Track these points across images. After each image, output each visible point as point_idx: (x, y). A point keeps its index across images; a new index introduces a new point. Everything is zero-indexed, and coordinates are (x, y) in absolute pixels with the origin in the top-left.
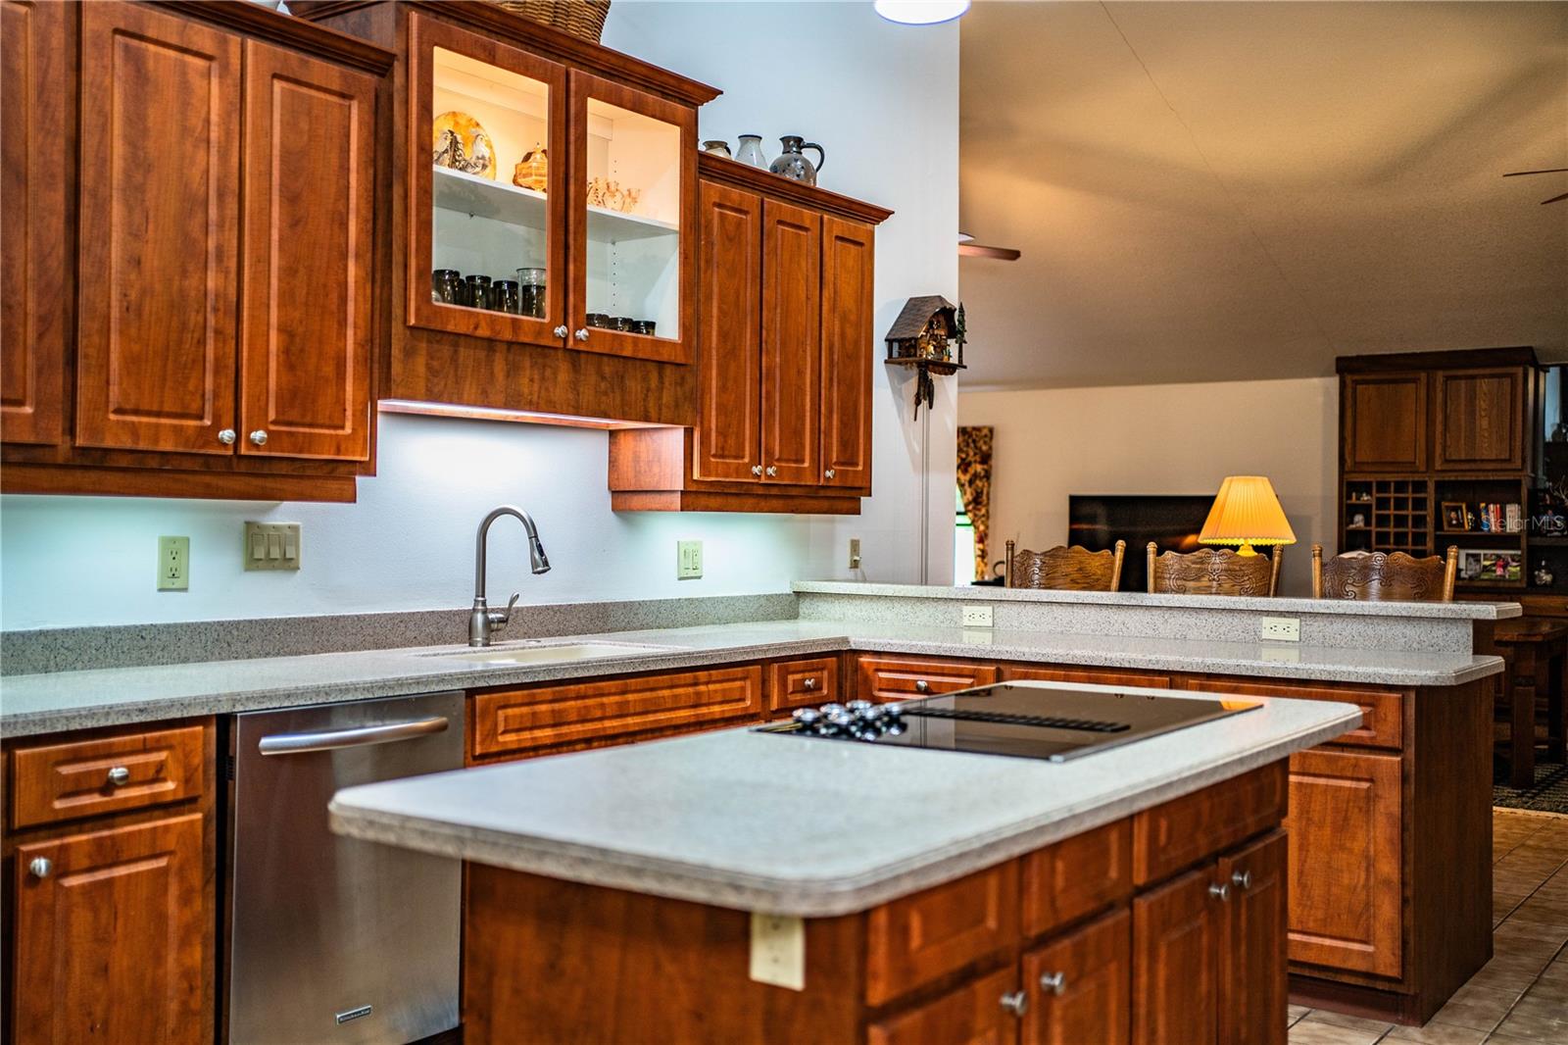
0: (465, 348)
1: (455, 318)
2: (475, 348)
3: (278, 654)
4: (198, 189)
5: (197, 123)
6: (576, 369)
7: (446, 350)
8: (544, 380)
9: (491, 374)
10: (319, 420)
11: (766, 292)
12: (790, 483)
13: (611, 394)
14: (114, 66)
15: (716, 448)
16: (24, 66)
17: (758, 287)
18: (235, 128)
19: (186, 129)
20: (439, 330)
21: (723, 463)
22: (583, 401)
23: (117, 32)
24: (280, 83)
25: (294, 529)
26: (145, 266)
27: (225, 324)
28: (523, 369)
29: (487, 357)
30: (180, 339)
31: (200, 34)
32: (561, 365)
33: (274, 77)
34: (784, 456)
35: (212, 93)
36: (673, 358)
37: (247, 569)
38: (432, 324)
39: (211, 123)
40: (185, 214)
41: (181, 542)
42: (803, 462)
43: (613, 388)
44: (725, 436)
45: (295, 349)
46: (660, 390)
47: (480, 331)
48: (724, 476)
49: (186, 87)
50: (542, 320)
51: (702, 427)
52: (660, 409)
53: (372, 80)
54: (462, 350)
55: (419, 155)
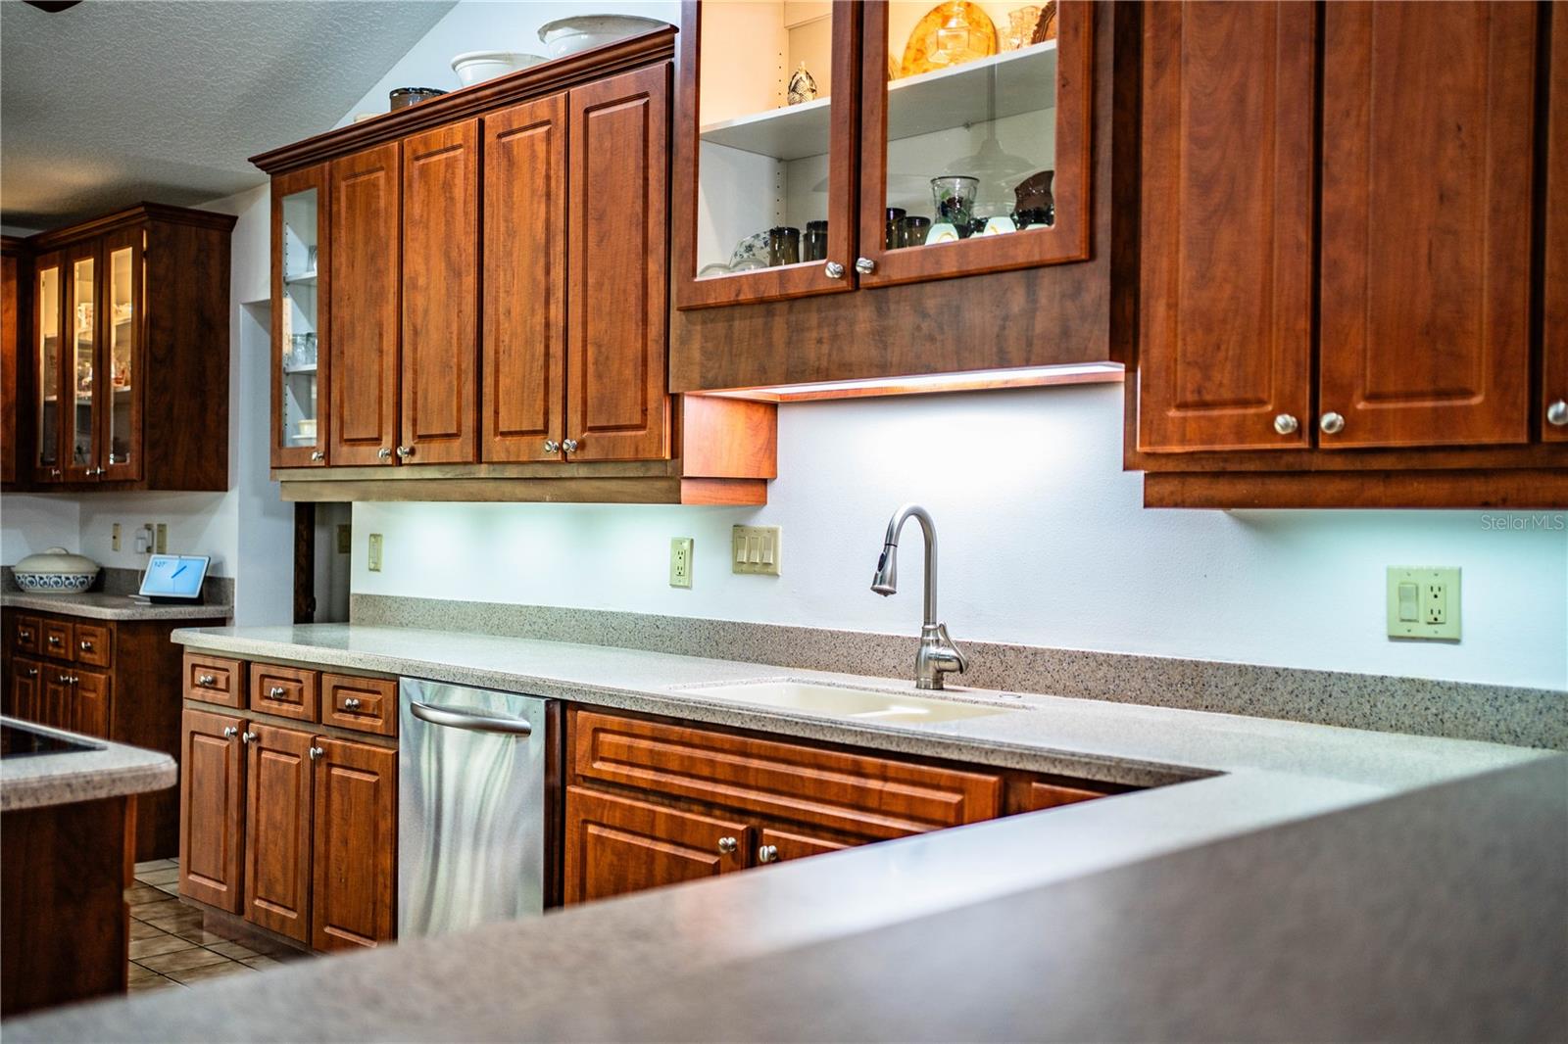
0: (741, 319)
1: (715, 291)
2: (751, 317)
3: (756, 661)
4: (541, 236)
5: (540, 182)
6: (882, 313)
7: (720, 328)
8: (835, 337)
9: (770, 345)
10: (622, 422)
11: (1330, 61)
12: (1416, 443)
13: (939, 337)
14: (499, 164)
15: (1184, 389)
16: (459, 193)
17: (1306, 59)
18: (562, 173)
19: (533, 192)
20: (707, 308)
21: (1203, 417)
22: (893, 356)
23: (500, 136)
24: (592, 115)
25: (773, 532)
26: (513, 314)
27: (556, 348)
28: (809, 329)
29: (766, 324)
30: (531, 368)
31: (541, 107)
32: (862, 314)
33: (587, 111)
34: (1390, 387)
35: (548, 152)
36: (1036, 258)
37: (735, 572)
38: (693, 303)
39: (548, 177)
40: (533, 263)
41: (686, 545)
42: (1468, 393)
43: (941, 329)
44: (1206, 369)
45: (602, 359)
46: (1031, 313)
47: (742, 297)
48: (1203, 442)
49: (533, 156)
50: (823, 262)
51: (1147, 361)
52: (1030, 344)
53: (663, 65)
54: (737, 323)
55: (681, 125)
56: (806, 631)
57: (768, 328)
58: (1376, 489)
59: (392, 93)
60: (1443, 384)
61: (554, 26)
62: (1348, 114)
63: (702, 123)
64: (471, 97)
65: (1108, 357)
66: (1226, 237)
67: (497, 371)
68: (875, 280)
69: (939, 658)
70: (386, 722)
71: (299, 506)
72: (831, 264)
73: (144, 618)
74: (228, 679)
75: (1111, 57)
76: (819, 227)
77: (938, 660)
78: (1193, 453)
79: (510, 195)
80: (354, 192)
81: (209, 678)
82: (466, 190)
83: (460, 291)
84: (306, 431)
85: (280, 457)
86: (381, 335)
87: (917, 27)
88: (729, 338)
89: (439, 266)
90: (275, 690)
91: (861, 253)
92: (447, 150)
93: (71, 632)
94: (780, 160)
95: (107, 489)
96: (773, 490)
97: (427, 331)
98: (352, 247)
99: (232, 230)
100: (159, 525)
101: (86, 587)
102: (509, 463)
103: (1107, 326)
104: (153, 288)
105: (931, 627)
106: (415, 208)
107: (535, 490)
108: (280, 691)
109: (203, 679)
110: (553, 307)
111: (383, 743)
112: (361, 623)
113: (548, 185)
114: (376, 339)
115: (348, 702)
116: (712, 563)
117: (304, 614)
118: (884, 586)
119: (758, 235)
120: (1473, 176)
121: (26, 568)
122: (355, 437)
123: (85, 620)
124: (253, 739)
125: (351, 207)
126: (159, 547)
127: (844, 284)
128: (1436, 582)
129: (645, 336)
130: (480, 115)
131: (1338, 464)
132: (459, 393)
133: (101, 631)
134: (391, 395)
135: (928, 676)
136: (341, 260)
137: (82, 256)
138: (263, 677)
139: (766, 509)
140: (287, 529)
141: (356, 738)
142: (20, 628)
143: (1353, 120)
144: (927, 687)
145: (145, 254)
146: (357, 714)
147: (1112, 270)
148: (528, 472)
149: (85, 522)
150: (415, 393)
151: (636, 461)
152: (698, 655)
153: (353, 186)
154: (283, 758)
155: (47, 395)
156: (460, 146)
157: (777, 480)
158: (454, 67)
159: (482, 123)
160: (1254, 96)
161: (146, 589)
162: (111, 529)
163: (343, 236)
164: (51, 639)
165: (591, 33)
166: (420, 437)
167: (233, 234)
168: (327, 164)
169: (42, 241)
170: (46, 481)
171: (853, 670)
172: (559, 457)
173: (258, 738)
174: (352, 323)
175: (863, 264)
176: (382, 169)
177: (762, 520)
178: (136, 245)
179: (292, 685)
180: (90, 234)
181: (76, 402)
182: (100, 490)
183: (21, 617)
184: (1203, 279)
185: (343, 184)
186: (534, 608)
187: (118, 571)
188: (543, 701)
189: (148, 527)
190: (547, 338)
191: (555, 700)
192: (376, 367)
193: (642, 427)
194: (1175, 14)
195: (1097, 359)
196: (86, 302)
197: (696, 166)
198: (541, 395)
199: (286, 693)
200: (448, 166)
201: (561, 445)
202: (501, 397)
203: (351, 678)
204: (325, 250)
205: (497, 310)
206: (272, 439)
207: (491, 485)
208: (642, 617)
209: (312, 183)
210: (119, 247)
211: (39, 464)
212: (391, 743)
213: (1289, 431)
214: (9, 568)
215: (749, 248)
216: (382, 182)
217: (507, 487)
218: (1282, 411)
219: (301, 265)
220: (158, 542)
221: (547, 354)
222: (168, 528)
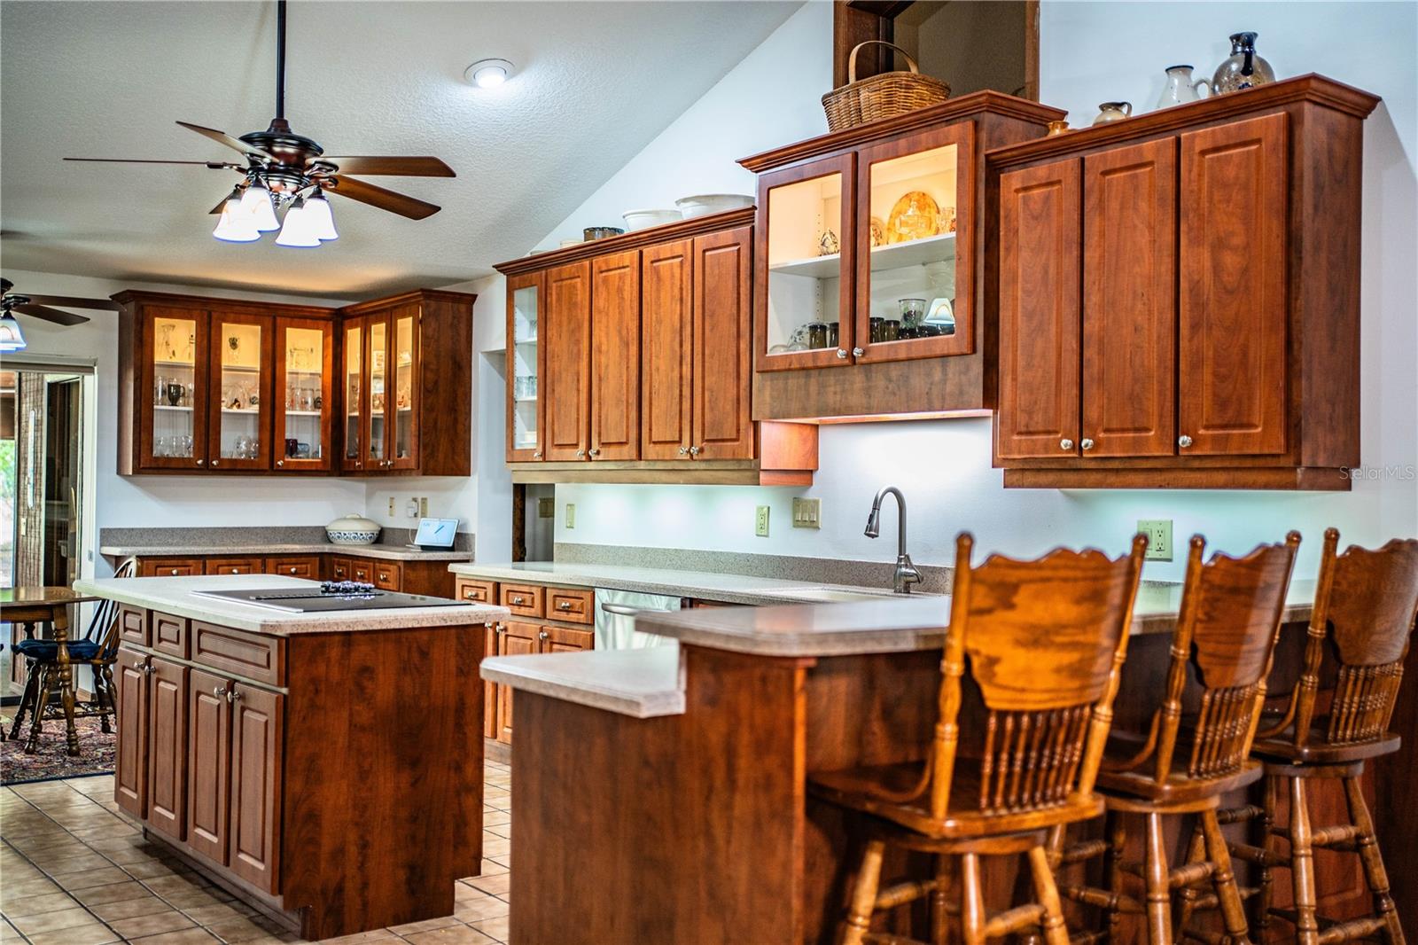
0: (792, 378)
1: (778, 362)
2: (798, 377)
3: (806, 580)
4: (677, 325)
5: (677, 291)
6: (868, 379)
7: (781, 383)
8: (843, 391)
9: (808, 394)
10: (725, 437)
11: (1086, 255)
12: (1126, 455)
13: (898, 393)
14: (652, 279)
15: (1020, 425)
16: (627, 295)
17: (1075, 253)
18: (690, 287)
19: (673, 297)
20: (772, 371)
21: (1028, 440)
22: (874, 402)
23: (652, 262)
24: (707, 253)
25: (816, 502)
26: (660, 371)
27: (686, 392)
28: (830, 386)
29: (805, 382)
30: (672, 403)
31: (677, 246)
32: (857, 378)
33: (704, 251)
34: (1114, 425)
35: (681, 274)
36: (946, 352)
37: (794, 526)
38: (766, 369)
39: (681, 289)
40: (673, 340)
41: (766, 509)
42: (1147, 430)
43: (899, 388)
44: (1030, 413)
45: (714, 399)
46: (944, 381)
47: (792, 367)
48: (1028, 453)
49: (673, 276)
50: (836, 348)
51: (1002, 408)
52: (943, 398)
53: (748, 227)
54: (790, 381)
55: (759, 265)
56: (836, 561)
57: (807, 385)
58: (1112, 478)
59: (585, 230)
60: (1137, 425)
61: (685, 200)
62: (1094, 283)
63: (770, 264)
64: (634, 237)
65: (982, 406)
66: (1040, 344)
67: (651, 404)
68: (864, 360)
69: (906, 575)
70: (587, 616)
71: (516, 486)
72: (840, 350)
73: (420, 559)
74: (486, 594)
75: (983, 244)
76: (835, 327)
77: (906, 576)
78: (1025, 459)
79: (658, 298)
80: (561, 290)
81: (474, 593)
82: (631, 294)
83: (628, 355)
84: (528, 438)
85: (512, 456)
86: (578, 380)
87: (896, 205)
88: (786, 390)
89: (615, 340)
90: (517, 599)
91: (857, 345)
92: (619, 268)
93: (372, 569)
94: (819, 279)
95: (393, 475)
96: (816, 477)
97: (608, 378)
98: (560, 325)
99: (473, 303)
100: (422, 499)
101: (372, 540)
102: (658, 460)
103: (981, 390)
104: (424, 342)
105: (903, 557)
106: (600, 302)
107: (673, 476)
108: (520, 599)
109: (470, 594)
110: (684, 367)
111: (584, 629)
112: (561, 561)
113: (681, 294)
114: (575, 382)
115: (563, 604)
116: (780, 521)
117: (519, 555)
118: (872, 531)
119: (805, 326)
120: (1149, 319)
121: (334, 528)
122: (561, 443)
123: (381, 560)
124: (502, 630)
125: (559, 300)
126: (422, 513)
127: (847, 362)
128: (1160, 528)
129: (738, 387)
130: (640, 248)
131: (1092, 465)
132: (628, 417)
133: (393, 568)
134: (584, 418)
135: (901, 585)
136: (553, 333)
137: (378, 321)
138: (508, 591)
139: (812, 488)
140: (507, 501)
141: (567, 626)
142: (336, 567)
143: (1097, 288)
144: (900, 592)
145: (421, 322)
146: (568, 612)
147: (984, 360)
148: (669, 466)
149: (369, 496)
150: (600, 417)
151: (733, 460)
152: (773, 577)
153: (561, 286)
154: (522, 641)
155: (352, 412)
156: (628, 266)
157: (818, 472)
158: (624, 217)
159: (641, 252)
160: (1052, 271)
161: (419, 541)
162: (388, 500)
163: (553, 317)
164: (359, 573)
165: (707, 205)
166: (603, 444)
167: (474, 306)
168: (544, 272)
169: (349, 310)
170: (352, 469)
171: (862, 584)
172: (688, 457)
173: (505, 629)
174: (560, 373)
175: (857, 351)
176: (579, 277)
177: (811, 495)
178: (415, 315)
179: (527, 597)
180: (382, 308)
181: (372, 416)
182: (389, 476)
183: (336, 559)
184: (1029, 366)
185: (554, 285)
186: (673, 550)
187: (393, 530)
188: (680, 599)
189: (415, 500)
190: (681, 386)
191: (686, 598)
192: (575, 400)
193: (737, 440)
194: (1015, 223)
195: (977, 408)
196: (379, 350)
197: (767, 289)
198: (677, 421)
199: (523, 601)
200: (620, 278)
201: (689, 450)
202: (653, 420)
203: (565, 591)
204: (543, 324)
205: (650, 367)
206: (507, 443)
207: (647, 473)
208: (739, 555)
209: (534, 283)
210: (404, 316)
211: (345, 458)
212: (589, 628)
213: (1068, 447)
214: (324, 527)
215: (800, 333)
216: (579, 285)
217: (657, 475)
218: (1066, 438)
219: (526, 333)
220: (422, 509)
221: (681, 395)
222: (428, 500)
